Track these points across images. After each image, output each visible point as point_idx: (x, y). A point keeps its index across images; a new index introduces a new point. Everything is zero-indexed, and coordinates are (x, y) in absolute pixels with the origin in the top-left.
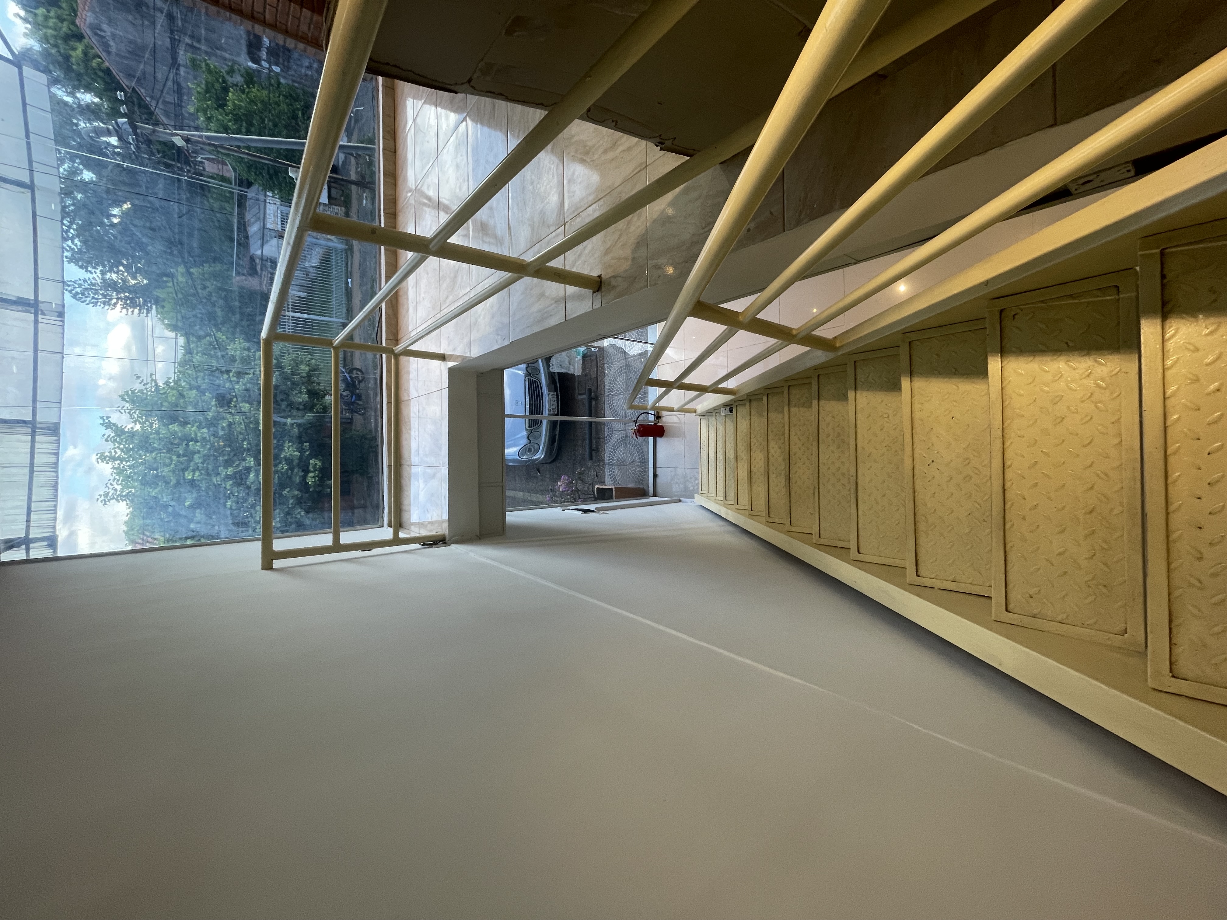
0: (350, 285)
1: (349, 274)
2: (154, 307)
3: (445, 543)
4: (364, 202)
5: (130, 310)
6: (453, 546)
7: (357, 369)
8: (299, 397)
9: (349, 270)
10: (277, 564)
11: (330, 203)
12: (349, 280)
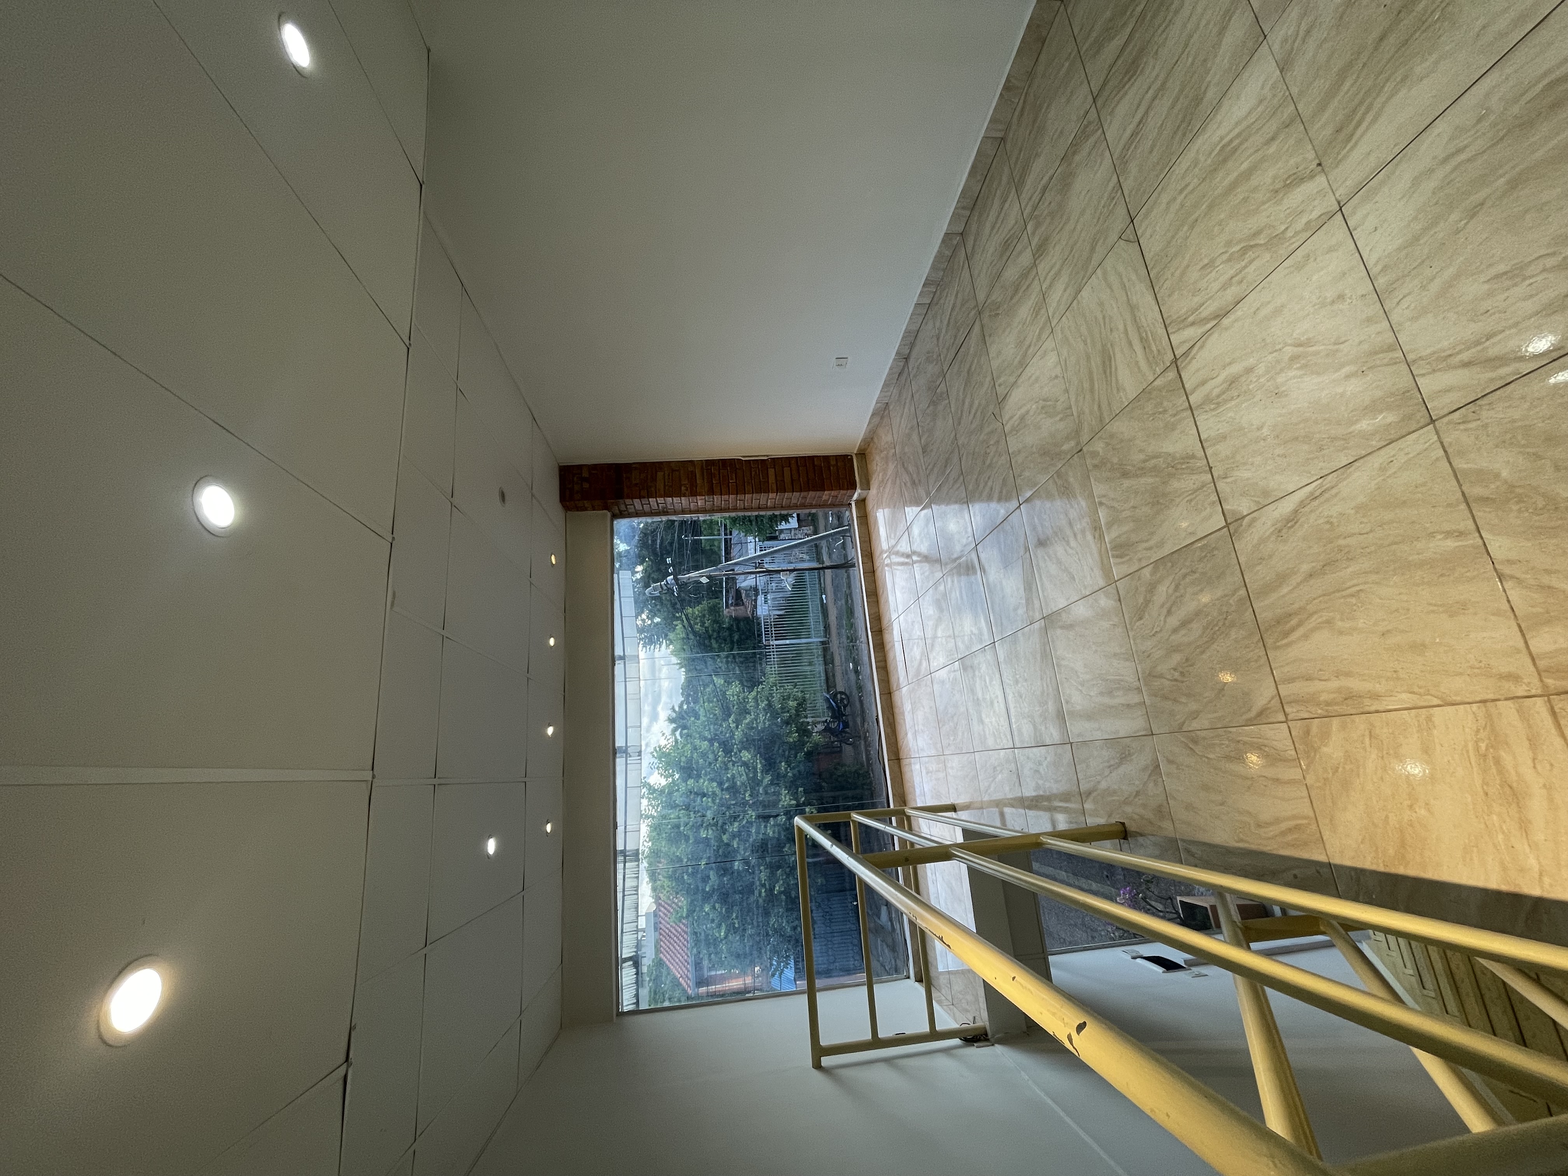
0: (825, 602)
1: (823, 591)
2: (664, 641)
3: (987, 1040)
4: (831, 519)
5: (648, 647)
6: (998, 1049)
7: (841, 693)
8: (790, 737)
9: (823, 585)
10: (826, 1061)
11: (800, 526)
12: (824, 596)
